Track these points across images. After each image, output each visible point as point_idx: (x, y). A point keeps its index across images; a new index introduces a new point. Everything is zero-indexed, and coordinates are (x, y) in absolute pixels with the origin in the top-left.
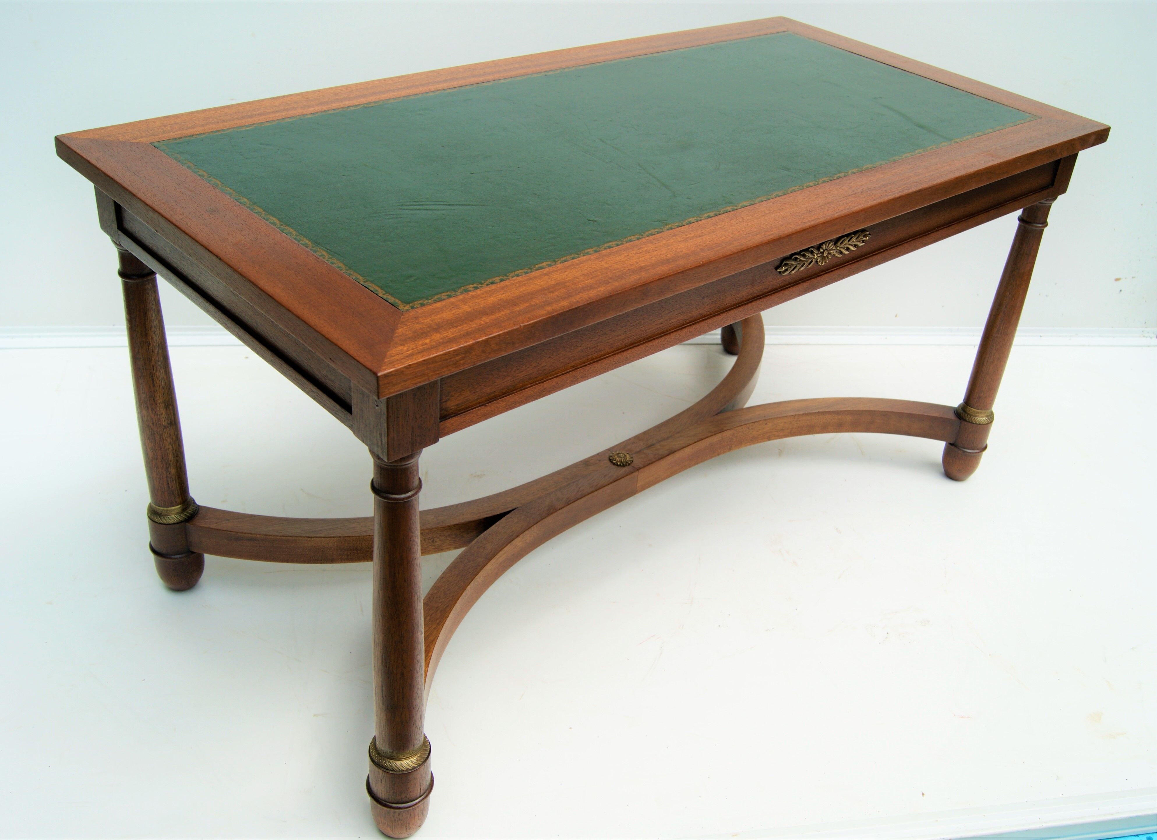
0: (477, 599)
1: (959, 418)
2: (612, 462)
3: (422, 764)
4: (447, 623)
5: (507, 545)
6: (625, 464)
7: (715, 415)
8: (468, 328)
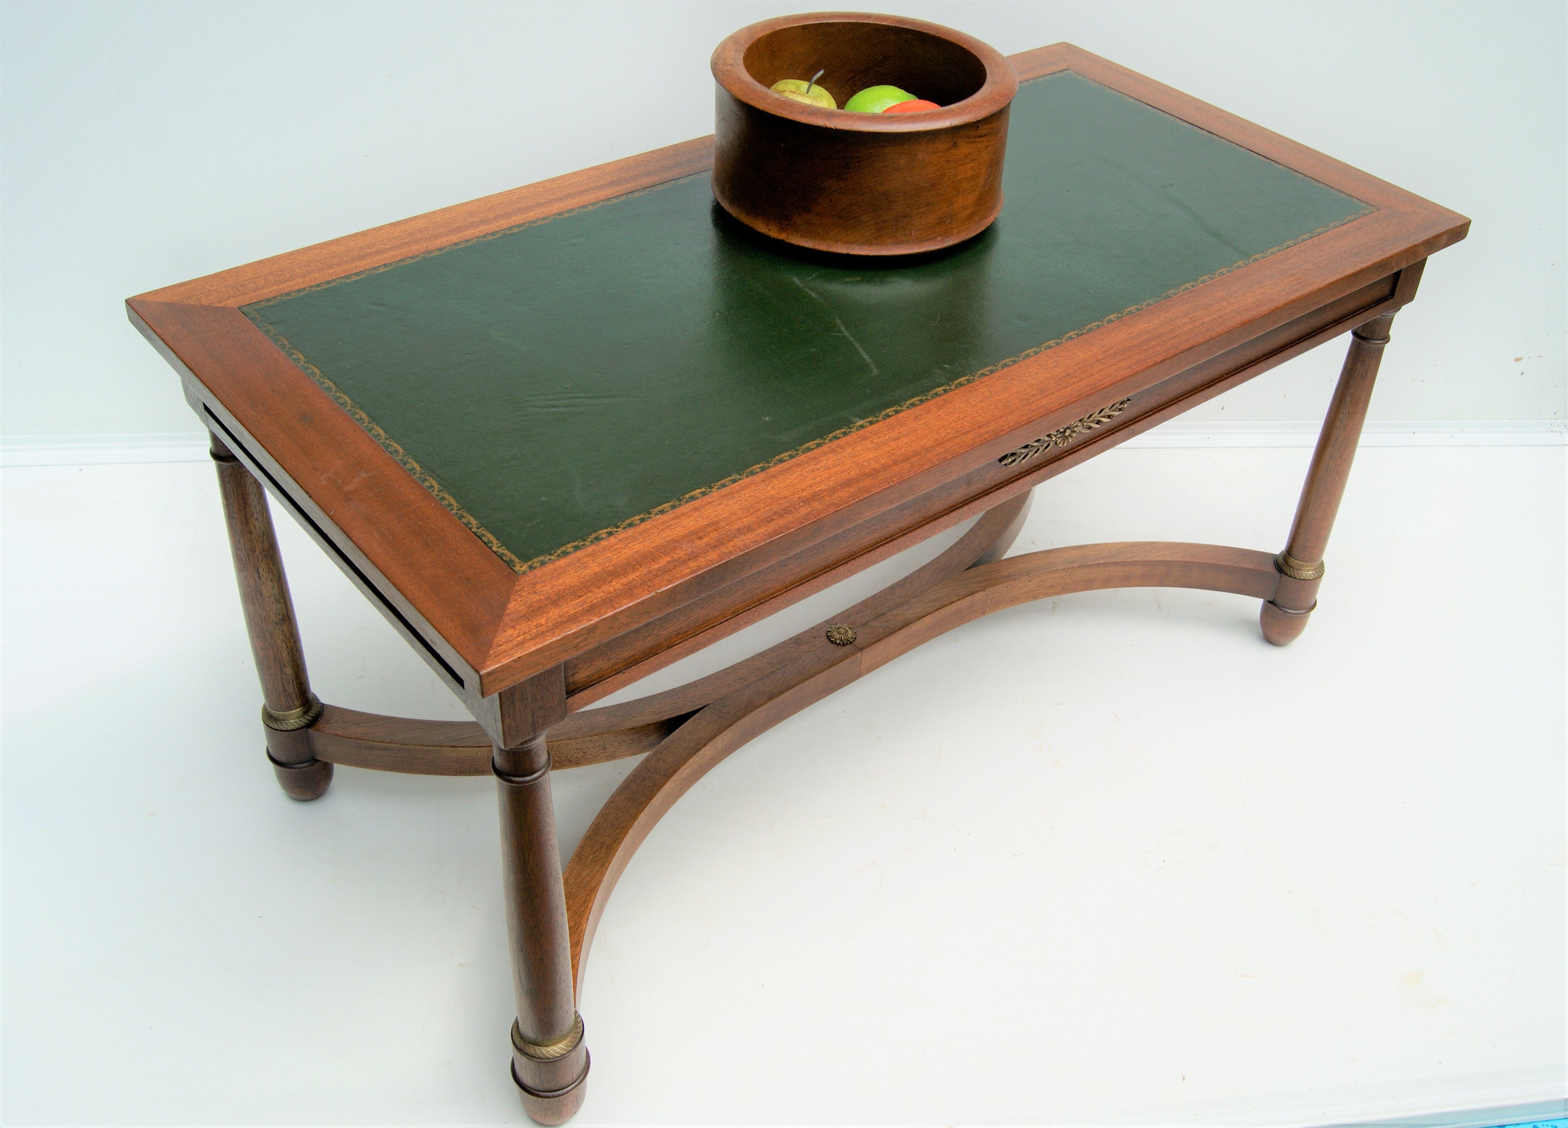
0: (654, 824)
1: (1279, 571)
2: (830, 640)
3: (572, 1049)
4: (615, 859)
5: (692, 757)
6: (845, 642)
7: (966, 570)
8: (593, 598)
